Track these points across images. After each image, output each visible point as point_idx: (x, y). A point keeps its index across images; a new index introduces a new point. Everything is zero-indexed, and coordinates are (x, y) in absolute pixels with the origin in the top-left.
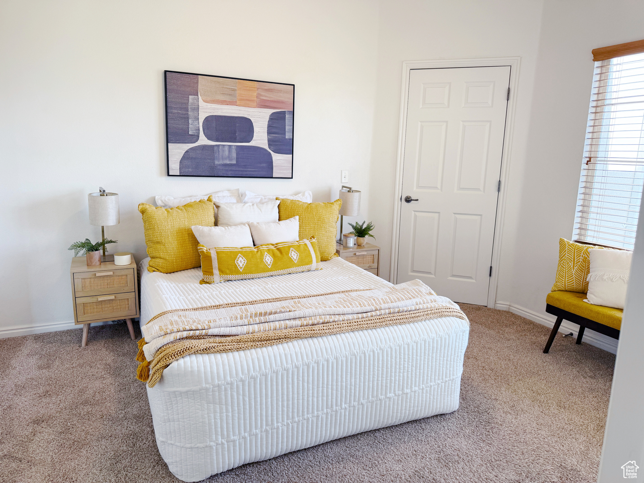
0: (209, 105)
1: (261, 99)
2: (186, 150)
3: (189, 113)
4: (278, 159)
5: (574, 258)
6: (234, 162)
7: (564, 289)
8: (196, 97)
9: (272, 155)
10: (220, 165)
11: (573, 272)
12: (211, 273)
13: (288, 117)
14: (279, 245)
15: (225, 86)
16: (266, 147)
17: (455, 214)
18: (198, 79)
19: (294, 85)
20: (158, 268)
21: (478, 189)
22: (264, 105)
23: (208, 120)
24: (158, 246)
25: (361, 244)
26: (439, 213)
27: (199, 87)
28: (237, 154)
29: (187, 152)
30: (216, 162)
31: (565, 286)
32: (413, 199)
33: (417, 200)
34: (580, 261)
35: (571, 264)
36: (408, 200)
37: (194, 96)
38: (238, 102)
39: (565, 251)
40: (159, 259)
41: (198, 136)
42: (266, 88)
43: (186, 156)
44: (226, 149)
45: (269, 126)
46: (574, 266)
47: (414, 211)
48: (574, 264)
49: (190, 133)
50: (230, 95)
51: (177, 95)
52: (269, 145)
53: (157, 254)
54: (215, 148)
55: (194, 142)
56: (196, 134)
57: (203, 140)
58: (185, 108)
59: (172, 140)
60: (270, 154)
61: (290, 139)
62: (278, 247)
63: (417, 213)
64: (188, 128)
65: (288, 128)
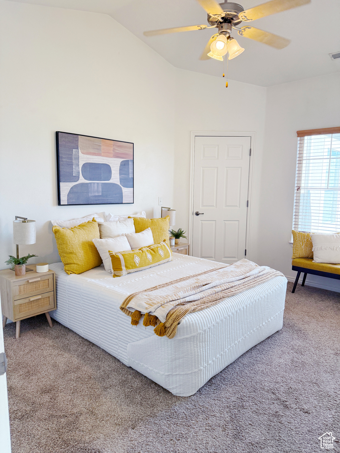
0: (86, 156)
1: (115, 152)
2: (71, 187)
3: (73, 161)
4: (126, 191)
5: (302, 240)
6: (100, 194)
7: (299, 257)
8: (77, 150)
9: (122, 189)
10: (92, 196)
11: (303, 247)
12: (121, 269)
13: (130, 164)
14: (151, 247)
15: (94, 143)
16: (119, 183)
17: (224, 221)
18: (78, 138)
19: (133, 144)
20: (73, 271)
21: (237, 206)
22: (117, 156)
23: (85, 165)
24: (71, 255)
25: (178, 243)
26: (215, 221)
27: (79, 143)
28: (102, 189)
29: (72, 188)
30: (90, 195)
31: (299, 255)
32: (200, 213)
33: (203, 214)
34: (305, 241)
35: (301, 243)
36: (197, 214)
37: (76, 150)
38: (102, 154)
39: (297, 237)
40: (73, 265)
41: (79, 177)
42: (118, 145)
43: (72, 191)
44: (96, 185)
45: (120, 170)
46: (302, 244)
47: (201, 220)
48: (302, 243)
49: (73, 175)
50: (98, 149)
51: (65, 149)
52: (120, 182)
53: (71, 262)
54: (89, 185)
55: (76, 181)
56: (77, 176)
57: (82, 180)
58: (71, 158)
59: (62, 180)
60: (121, 189)
61: (132, 178)
62: (151, 248)
63: (203, 222)
64: (73, 171)
65: (131, 171)
